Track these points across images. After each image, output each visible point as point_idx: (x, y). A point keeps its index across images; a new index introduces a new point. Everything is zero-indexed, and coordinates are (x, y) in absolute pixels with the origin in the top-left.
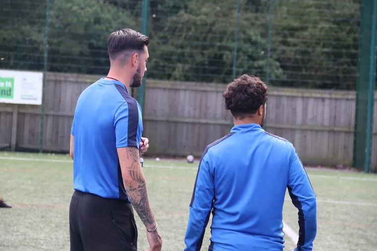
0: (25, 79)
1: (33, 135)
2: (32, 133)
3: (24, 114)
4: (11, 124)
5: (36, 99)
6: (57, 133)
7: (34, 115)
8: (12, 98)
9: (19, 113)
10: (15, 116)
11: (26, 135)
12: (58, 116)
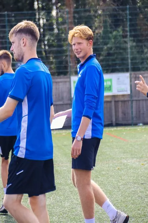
0: (118, 79)
1: (125, 114)
2: (124, 113)
3: (118, 101)
4: (110, 109)
5: (126, 91)
6: (140, 112)
7: (124, 102)
8: (112, 92)
9: (115, 101)
10: (113, 103)
11: (120, 115)
12: (139, 100)
